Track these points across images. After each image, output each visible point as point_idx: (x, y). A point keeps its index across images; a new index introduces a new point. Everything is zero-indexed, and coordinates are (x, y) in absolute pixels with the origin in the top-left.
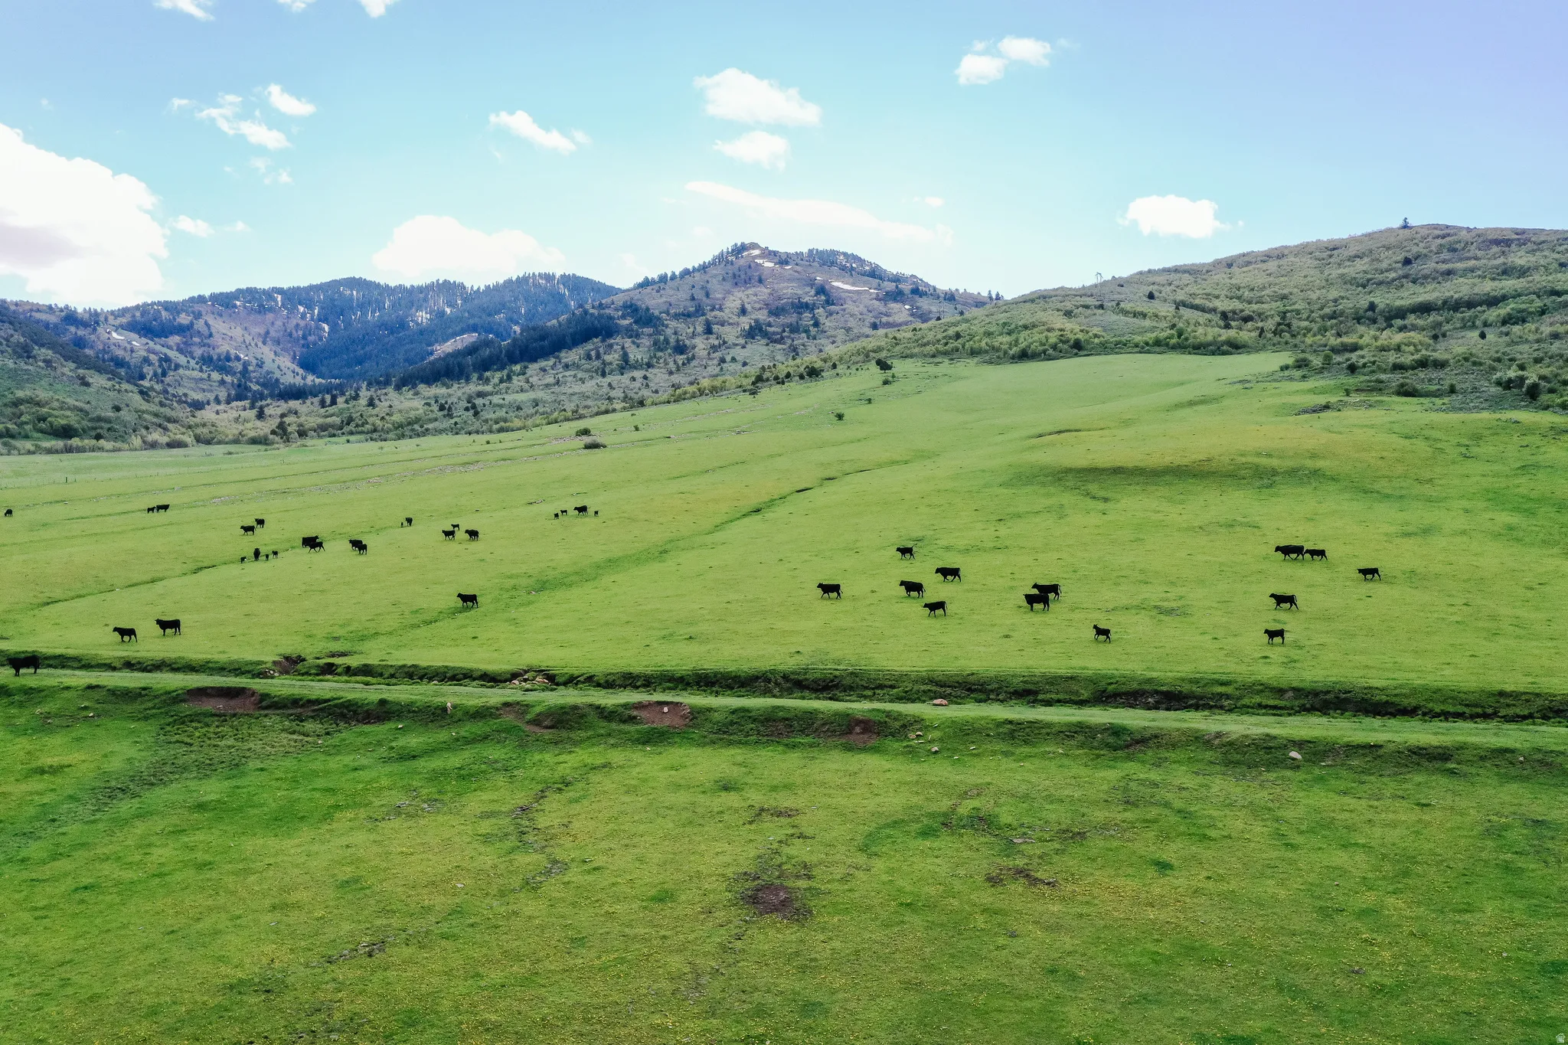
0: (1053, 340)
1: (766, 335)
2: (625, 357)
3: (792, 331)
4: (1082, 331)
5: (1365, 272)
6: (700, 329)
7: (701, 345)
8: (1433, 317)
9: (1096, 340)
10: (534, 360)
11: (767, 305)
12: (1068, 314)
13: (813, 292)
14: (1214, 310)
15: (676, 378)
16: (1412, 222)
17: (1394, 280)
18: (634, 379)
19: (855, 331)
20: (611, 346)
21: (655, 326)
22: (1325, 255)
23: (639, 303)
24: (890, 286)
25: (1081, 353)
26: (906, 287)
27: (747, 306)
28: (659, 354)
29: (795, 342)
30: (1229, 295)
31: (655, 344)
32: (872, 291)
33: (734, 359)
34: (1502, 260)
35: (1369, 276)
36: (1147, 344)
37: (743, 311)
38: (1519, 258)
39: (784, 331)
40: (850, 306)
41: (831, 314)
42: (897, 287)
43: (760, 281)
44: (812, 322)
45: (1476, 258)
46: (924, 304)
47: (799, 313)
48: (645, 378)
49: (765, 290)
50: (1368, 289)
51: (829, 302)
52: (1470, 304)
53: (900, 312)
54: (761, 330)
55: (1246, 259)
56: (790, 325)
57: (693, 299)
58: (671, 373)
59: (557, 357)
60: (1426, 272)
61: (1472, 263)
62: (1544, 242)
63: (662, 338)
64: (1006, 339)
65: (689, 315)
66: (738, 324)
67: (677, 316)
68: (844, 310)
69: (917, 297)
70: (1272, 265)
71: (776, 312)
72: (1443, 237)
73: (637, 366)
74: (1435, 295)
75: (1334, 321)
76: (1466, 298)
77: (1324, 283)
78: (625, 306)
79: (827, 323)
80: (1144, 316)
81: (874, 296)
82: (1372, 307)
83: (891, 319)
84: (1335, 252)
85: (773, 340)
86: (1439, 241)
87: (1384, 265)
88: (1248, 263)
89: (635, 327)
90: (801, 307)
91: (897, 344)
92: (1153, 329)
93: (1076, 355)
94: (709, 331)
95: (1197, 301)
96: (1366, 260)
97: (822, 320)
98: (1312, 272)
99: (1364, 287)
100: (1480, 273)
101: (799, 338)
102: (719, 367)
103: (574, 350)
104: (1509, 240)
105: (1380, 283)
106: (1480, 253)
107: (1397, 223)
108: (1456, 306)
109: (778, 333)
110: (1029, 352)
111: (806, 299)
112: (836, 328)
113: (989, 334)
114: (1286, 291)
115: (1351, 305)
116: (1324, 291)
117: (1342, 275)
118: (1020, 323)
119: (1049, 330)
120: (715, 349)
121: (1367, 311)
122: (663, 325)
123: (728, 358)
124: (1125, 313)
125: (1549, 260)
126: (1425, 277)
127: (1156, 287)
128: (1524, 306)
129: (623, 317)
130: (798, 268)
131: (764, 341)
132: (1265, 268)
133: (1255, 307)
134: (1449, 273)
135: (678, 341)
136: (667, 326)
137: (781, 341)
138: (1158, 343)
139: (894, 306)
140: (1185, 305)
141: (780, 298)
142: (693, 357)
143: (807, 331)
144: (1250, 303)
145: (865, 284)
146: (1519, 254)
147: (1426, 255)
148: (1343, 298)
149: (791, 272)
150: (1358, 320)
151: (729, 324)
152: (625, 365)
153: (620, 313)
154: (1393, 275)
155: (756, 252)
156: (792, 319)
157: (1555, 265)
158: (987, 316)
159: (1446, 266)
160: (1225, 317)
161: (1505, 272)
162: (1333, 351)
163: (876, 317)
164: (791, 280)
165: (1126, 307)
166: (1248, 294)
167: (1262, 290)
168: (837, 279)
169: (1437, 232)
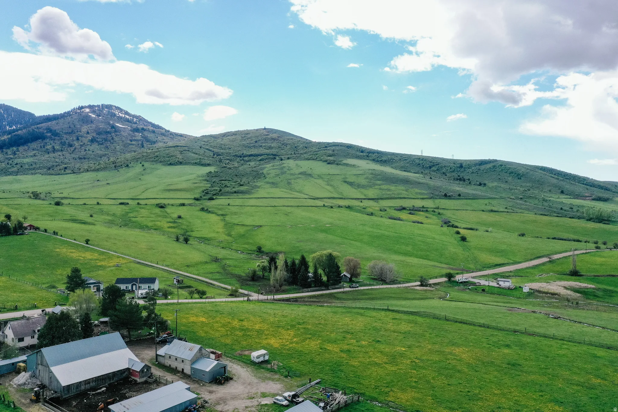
0: (176, 161)
1: (97, 141)
2: (53, 147)
4: (182, 159)
5: (248, 143)
6: (74, 139)
7: (76, 144)
8: (252, 157)
9: (184, 162)
10: (19, 146)
11: (96, 131)
12: (181, 152)
13: (110, 128)
14: (213, 152)
15: (73, 156)
16: (266, 128)
18: (60, 155)
19: (125, 142)
20: (46, 143)
21: (59, 136)
23: (51, 128)
24: (135, 126)
26: (140, 127)
27: (89, 131)
28: (64, 147)
29: (107, 145)
30: (219, 146)
31: (61, 143)
32: (129, 128)
33: (89, 150)
34: (270, 144)
36: (194, 163)
37: (88, 133)
39: (103, 141)
41: (117, 136)
42: (137, 127)
43: (92, 122)
44: (111, 138)
45: (267, 143)
46: (146, 133)
47: (107, 134)
48: (63, 155)
49: (94, 126)
50: (246, 148)
51: (115, 131)
52: (258, 155)
53: (139, 136)
54: (95, 140)
55: (228, 134)
56: (104, 139)
57: (70, 127)
58: (70, 154)
59: (27, 146)
60: (257, 145)
63: (63, 141)
64: (167, 159)
65: (70, 133)
66: (87, 137)
67: (66, 133)
68: (121, 134)
69: (143, 131)
70: (233, 137)
71: (99, 133)
72: (267, 135)
73: (58, 151)
74: (255, 152)
75: (234, 157)
76: (259, 153)
77: (239, 145)
78: (47, 129)
79: (116, 139)
80: (197, 154)
81: (130, 130)
82: (243, 154)
83: (136, 138)
84: (247, 135)
85: (100, 144)
86: (265, 137)
88: (228, 136)
89: (53, 137)
90: (107, 132)
92: (196, 159)
93: (180, 165)
94: (78, 139)
95: (211, 149)
97: (114, 137)
98: (239, 141)
100: (265, 147)
101: (108, 143)
102: (85, 153)
103: (33, 143)
105: (248, 147)
106: (269, 141)
107: (263, 128)
108: (256, 155)
109: (101, 141)
110: (172, 163)
111: (108, 130)
112: (119, 141)
113: (164, 156)
115: (240, 153)
117: (243, 143)
118: (171, 155)
119: (176, 157)
120: (81, 146)
122: (62, 136)
123: (87, 150)
126: (257, 147)
127: (204, 143)
128: (264, 157)
129: (47, 132)
130: (104, 118)
131: (97, 144)
132: (230, 138)
133: (222, 151)
134: (261, 146)
135: (69, 142)
136: (63, 137)
137: (102, 144)
138: (196, 163)
139: (137, 134)
140: (207, 149)
141: (99, 129)
142: (75, 149)
143: (110, 141)
144: (223, 149)
145: (127, 125)
149: (101, 119)
150: (239, 156)
151: (85, 137)
152: (54, 150)
153: (46, 131)
154: (252, 145)
155: (87, 110)
156: (104, 136)
159: (261, 144)
160: (214, 155)
161: (269, 148)
162: (222, 167)
163: (131, 137)
164: (102, 122)
165: (194, 151)
166: (223, 147)
167: (226, 146)
168: (117, 123)
169: (267, 133)
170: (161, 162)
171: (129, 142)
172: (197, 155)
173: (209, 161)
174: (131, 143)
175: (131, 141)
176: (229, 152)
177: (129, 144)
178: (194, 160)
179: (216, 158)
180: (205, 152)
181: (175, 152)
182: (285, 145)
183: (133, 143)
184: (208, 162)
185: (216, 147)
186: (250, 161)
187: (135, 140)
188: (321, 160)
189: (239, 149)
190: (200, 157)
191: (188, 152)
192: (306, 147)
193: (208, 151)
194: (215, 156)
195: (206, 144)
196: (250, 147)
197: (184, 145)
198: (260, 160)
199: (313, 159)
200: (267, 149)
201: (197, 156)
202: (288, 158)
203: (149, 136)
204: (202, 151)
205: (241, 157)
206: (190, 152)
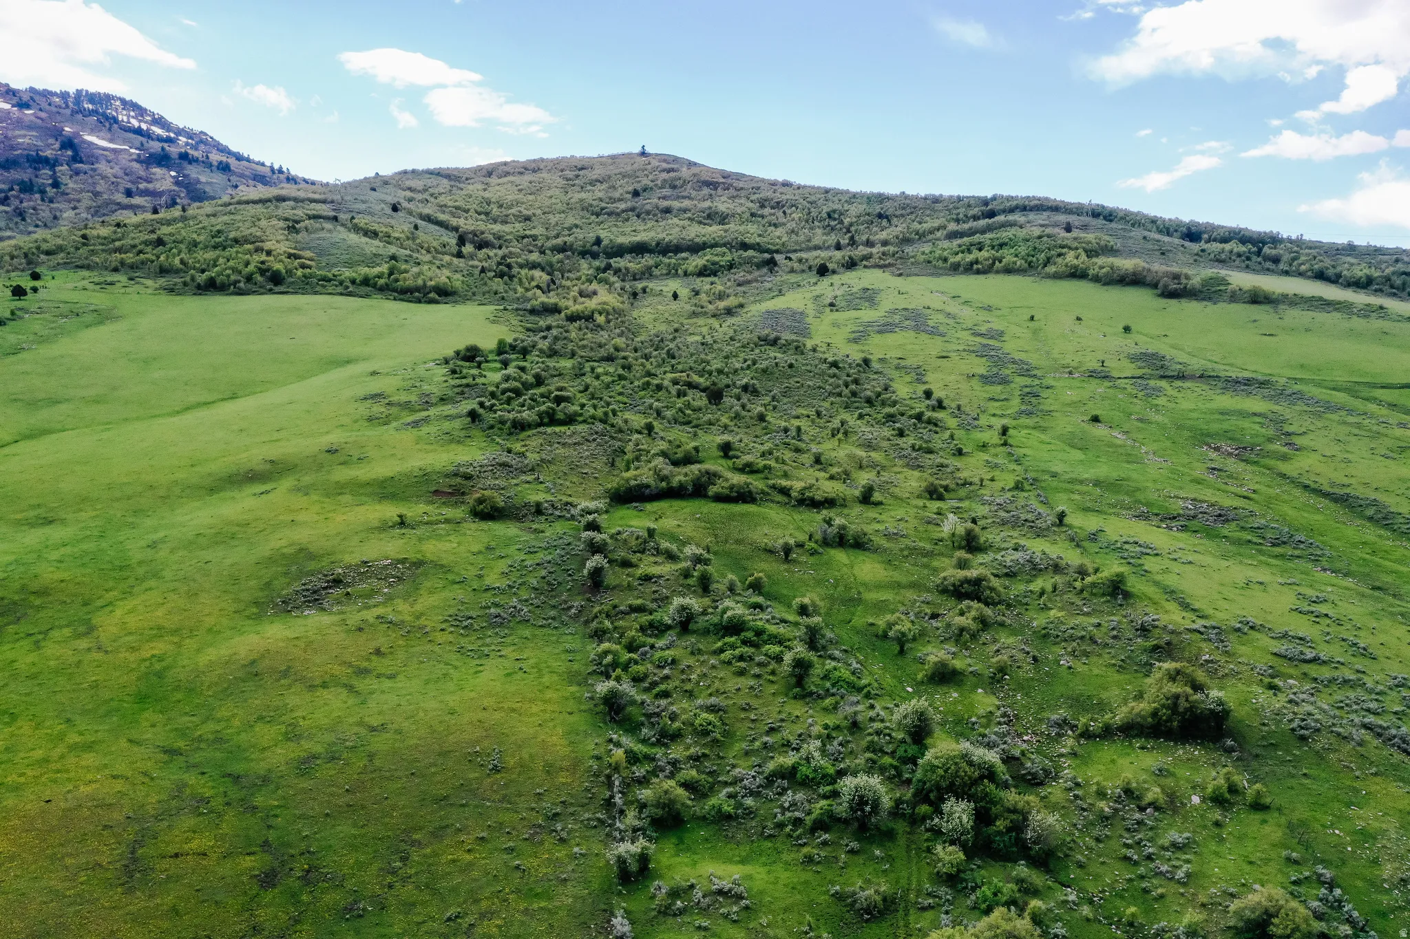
0: (251, 268)
3: (21, 191)
4: (290, 256)
5: (601, 200)
8: (648, 260)
9: (299, 272)
12: (292, 227)
13: (57, 146)
14: (456, 229)
16: (649, 150)
17: (623, 211)
22: (570, 174)
24: (155, 146)
25: (277, 289)
26: (173, 150)
29: (25, 204)
30: (479, 209)
32: (133, 151)
34: (707, 204)
35: (603, 205)
36: (353, 282)
38: (722, 204)
40: (102, 167)
41: (77, 173)
42: (164, 151)
44: (50, 181)
45: (689, 198)
46: (193, 172)
47: (35, 168)
50: (601, 218)
51: (76, 158)
52: (677, 249)
53: (164, 179)
55: (506, 169)
60: (648, 207)
61: (686, 203)
62: (742, 189)
64: (210, 255)
68: (94, 170)
69: (185, 164)
70: (528, 177)
72: (669, 171)
74: (652, 234)
75: (561, 256)
76: (675, 241)
77: (564, 207)
79: (71, 184)
80: (375, 234)
81: (134, 157)
82: (598, 241)
83: (150, 186)
84: (581, 173)
86: (664, 175)
87: (617, 195)
88: (507, 174)
90: (38, 161)
91: (84, 244)
92: (373, 260)
93: (271, 291)
95: (442, 217)
96: (604, 186)
97: (64, 179)
98: (557, 192)
99: (598, 215)
100: (689, 215)
104: (717, 183)
105: (610, 214)
106: (694, 193)
107: (637, 150)
108: (664, 249)
110: (218, 281)
111: (48, 153)
112: (82, 191)
113: (195, 244)
114: (529, 213)
115: (581, 236)
116: (563, 215)
117: (581, 200)
118: (232, 235)
119: (257, 250)
121: (594, 244)
124: (357, 229)
125: (744, 209)
126: (648, 213)
127: (408, 194)
128: (716, 259)
130: (43, 115)
132: (518, 183)
133: (497, 228)
134: (668, 211)
138: (366, 282)
139: (157, 171)
140: (428, 219)
141: (12, 148)
143: (43, 192)
144: (495, 221)
145: (125, 142)
146: (723, 199)
147: (651, 188)
148: (576, 226)
149: (33, 118)
150: (584, 254)
154: (622, 206)
156: (25, 175)
157: (747, 215)
158: (208, 216)
159: (665, 204)
160: (462, 241)
161: (709, 216)
162: (533, 312)
163: (133, 183)
164: (30, 127)
165: (361, 221)
166: (495, 211)
167: (510, 207)
168: (92, 131)
169: (665, 165)
170: (164, 271)
171: (120, 198)
172: (376, 242)
173: (446, 272)
174: (126, 201)
175: (129, 193)
176: (528, 232)
177: (119, 204)
178: (358, 263)
179: (472, 257)
180: (416, 227)
181: (263, 223)
182: (772, 208)
183: (137, 200)
184: (443, 277)
185: (467, 211)
186: (647, 273)
187: (146, 193)
188: (1077, 274)
189: (571, 220)
190: (393, 250)
191: (328, 225)
192: (880, 216)
193: (432, 227)
194: (468, 249)
195: (419, 196)
196: (618, 215)
197: (316, 196)
198: (702, 272)
199: (1008, 271)
200: (700, 223)
201: (372, 246)
202: (851, 265)
203: (203, 179)
204: (401, 226)
205: (595, 256)
206: (343, 225)
